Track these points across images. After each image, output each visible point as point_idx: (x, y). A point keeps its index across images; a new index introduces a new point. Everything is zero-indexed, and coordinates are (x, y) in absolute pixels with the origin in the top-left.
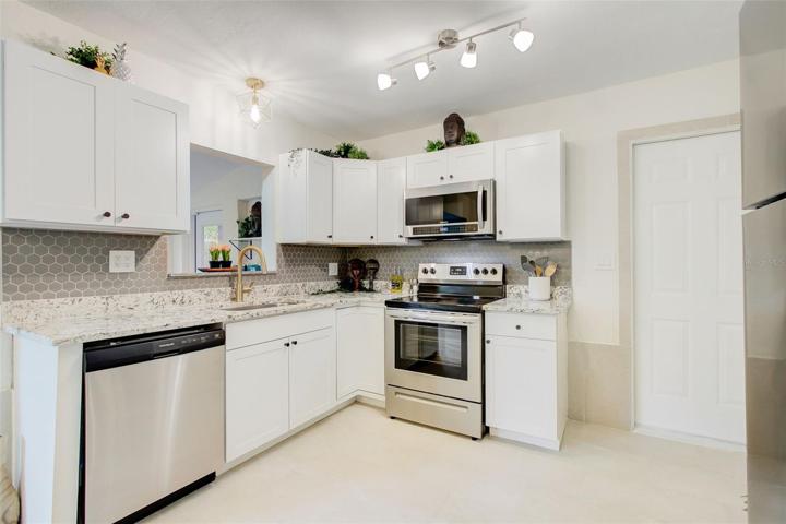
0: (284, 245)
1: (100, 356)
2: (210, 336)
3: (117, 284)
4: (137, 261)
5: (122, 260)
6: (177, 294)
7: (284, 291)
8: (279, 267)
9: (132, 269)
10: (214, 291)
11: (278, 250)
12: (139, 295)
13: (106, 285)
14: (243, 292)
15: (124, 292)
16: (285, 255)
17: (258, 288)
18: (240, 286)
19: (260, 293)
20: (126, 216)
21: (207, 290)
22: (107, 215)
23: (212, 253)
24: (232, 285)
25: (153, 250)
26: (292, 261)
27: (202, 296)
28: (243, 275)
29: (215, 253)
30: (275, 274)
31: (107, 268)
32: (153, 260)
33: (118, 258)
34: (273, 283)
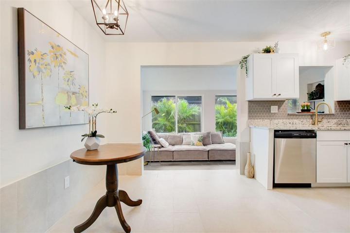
0: (339, 102)
1: (279, 134)
2: (311, 134)
3: (273, 116)
4: (278, 109)
5: (274, 109)
6: (291, 121)
7: (339, 123)
8: (336, 111)
9: (277, 112)
10: (305, 120)
11: (335, 104)
12: (279, 120)
13: (270, 116)
14: (318, 121)
15: (275, 119)
16: (339, 106)
17: (325, 121)
18: (316, 119)
19: (325, 123)
20: (280, 95)
21: (302, 120)
22: (275, 95)
23: (302, 106)
24: (312, 119)
25: (283, 106)
26: (344, 109)
27: (300, 122)
28: (318, 115)
29: (303, 106)
30: (333, 115)
31: (270, 111)
32: (283, 109)
33: (273, 108)
34: (333, 119)
